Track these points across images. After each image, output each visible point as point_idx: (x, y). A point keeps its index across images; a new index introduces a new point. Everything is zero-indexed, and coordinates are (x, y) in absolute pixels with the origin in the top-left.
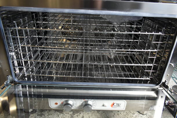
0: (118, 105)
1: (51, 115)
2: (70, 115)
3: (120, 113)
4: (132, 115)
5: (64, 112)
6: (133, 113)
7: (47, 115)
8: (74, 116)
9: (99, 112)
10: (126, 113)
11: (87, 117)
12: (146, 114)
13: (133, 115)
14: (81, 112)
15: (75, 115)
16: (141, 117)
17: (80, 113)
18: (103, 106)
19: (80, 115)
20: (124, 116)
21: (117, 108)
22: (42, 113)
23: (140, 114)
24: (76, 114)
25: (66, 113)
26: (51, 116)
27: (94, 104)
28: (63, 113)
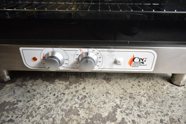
0: (141, 61)
1: (37, 85)
2: (65, 85)
3: (143, 84)
4: (161, 87)
5: (57, 82)
6: (162, 84)
7: (30, 86)
8: (71, 87)
9: (109, 82)
10: (151, 84)
11: (90, 88)
12: (184, 85)
13: (163, 87)
14: (82, 82)
15: (72, 85)
16: (176, 89)
17: (81, 84)
18: (116, 62)
19: (80, 85)
20: (148, 87)
21: (140, 67)
22: (24, 83)
23: (174, 85)
24: (74, 85)
25: (59, 83)
26: (37, 87)
27: (99, 60)
28: (55, 83)
